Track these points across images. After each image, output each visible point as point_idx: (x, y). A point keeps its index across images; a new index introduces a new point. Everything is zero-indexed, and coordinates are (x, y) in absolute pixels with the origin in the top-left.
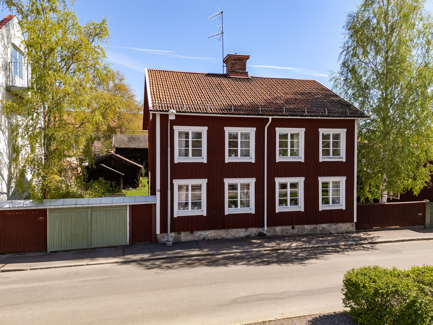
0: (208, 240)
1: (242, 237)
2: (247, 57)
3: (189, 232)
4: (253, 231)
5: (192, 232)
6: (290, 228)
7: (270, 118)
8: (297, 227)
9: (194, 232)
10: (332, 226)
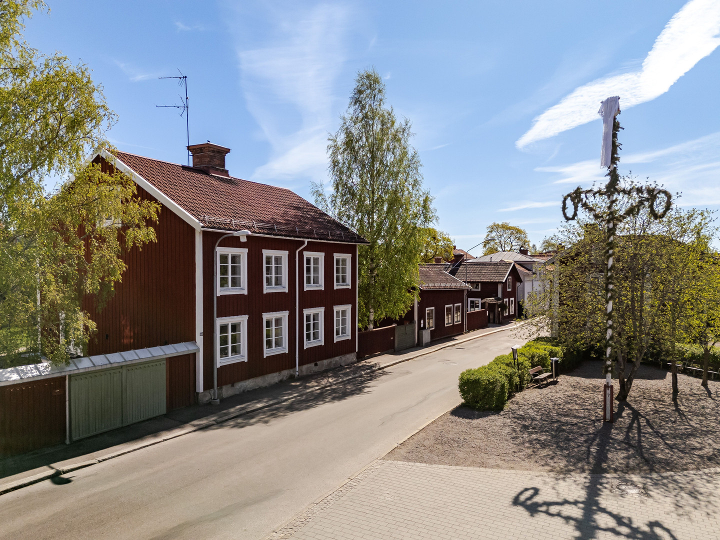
0: (248, 391)
1: (276, 383)
2: (228, 151)
3: (230, 385)
4: (285, 373)
5: (233, 385)
6: (312, 365)
7: (306, 240)
8: (319, 363)
9: (235, 384)
10: (343, 358)
